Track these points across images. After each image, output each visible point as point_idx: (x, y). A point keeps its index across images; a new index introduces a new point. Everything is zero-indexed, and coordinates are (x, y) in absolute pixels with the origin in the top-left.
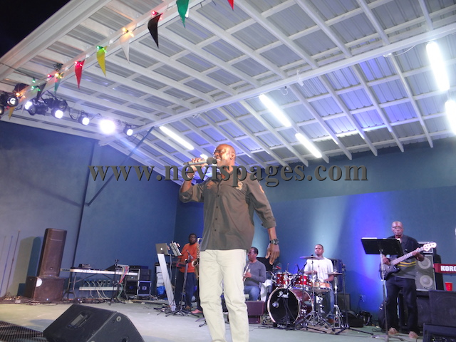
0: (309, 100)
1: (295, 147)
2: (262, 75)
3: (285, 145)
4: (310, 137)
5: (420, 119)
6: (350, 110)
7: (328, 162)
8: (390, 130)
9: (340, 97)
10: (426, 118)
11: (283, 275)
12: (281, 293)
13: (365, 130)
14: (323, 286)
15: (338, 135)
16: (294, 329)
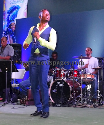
11: (60, 70)
12: (58, 83)
14: (89, 77)
16: (66, 106)
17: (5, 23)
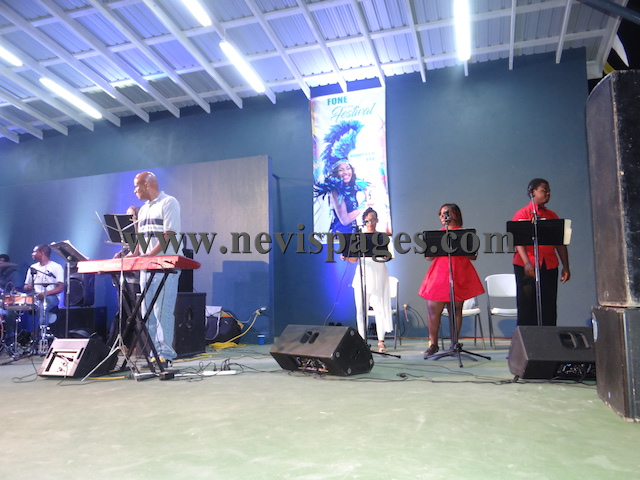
0: (36, 24)
1: (57, 101)
5: (204, 66)
6: (108, 46)
7: (119, 125)
8: (175, 80)
15: (114, 85)
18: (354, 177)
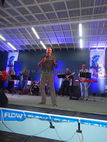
0: (46, 32)
1: (39, 45)
2: (34, 21)
3: (36, 44)
4: (44, 43)
5: (73, 42)
6: (57, 37)
9: (55, 33)
10: (75, 42)
11: (35, 82)
13: (60, 43)
15: (52, 43)
17: (8, 62)
18: (98, 66)
